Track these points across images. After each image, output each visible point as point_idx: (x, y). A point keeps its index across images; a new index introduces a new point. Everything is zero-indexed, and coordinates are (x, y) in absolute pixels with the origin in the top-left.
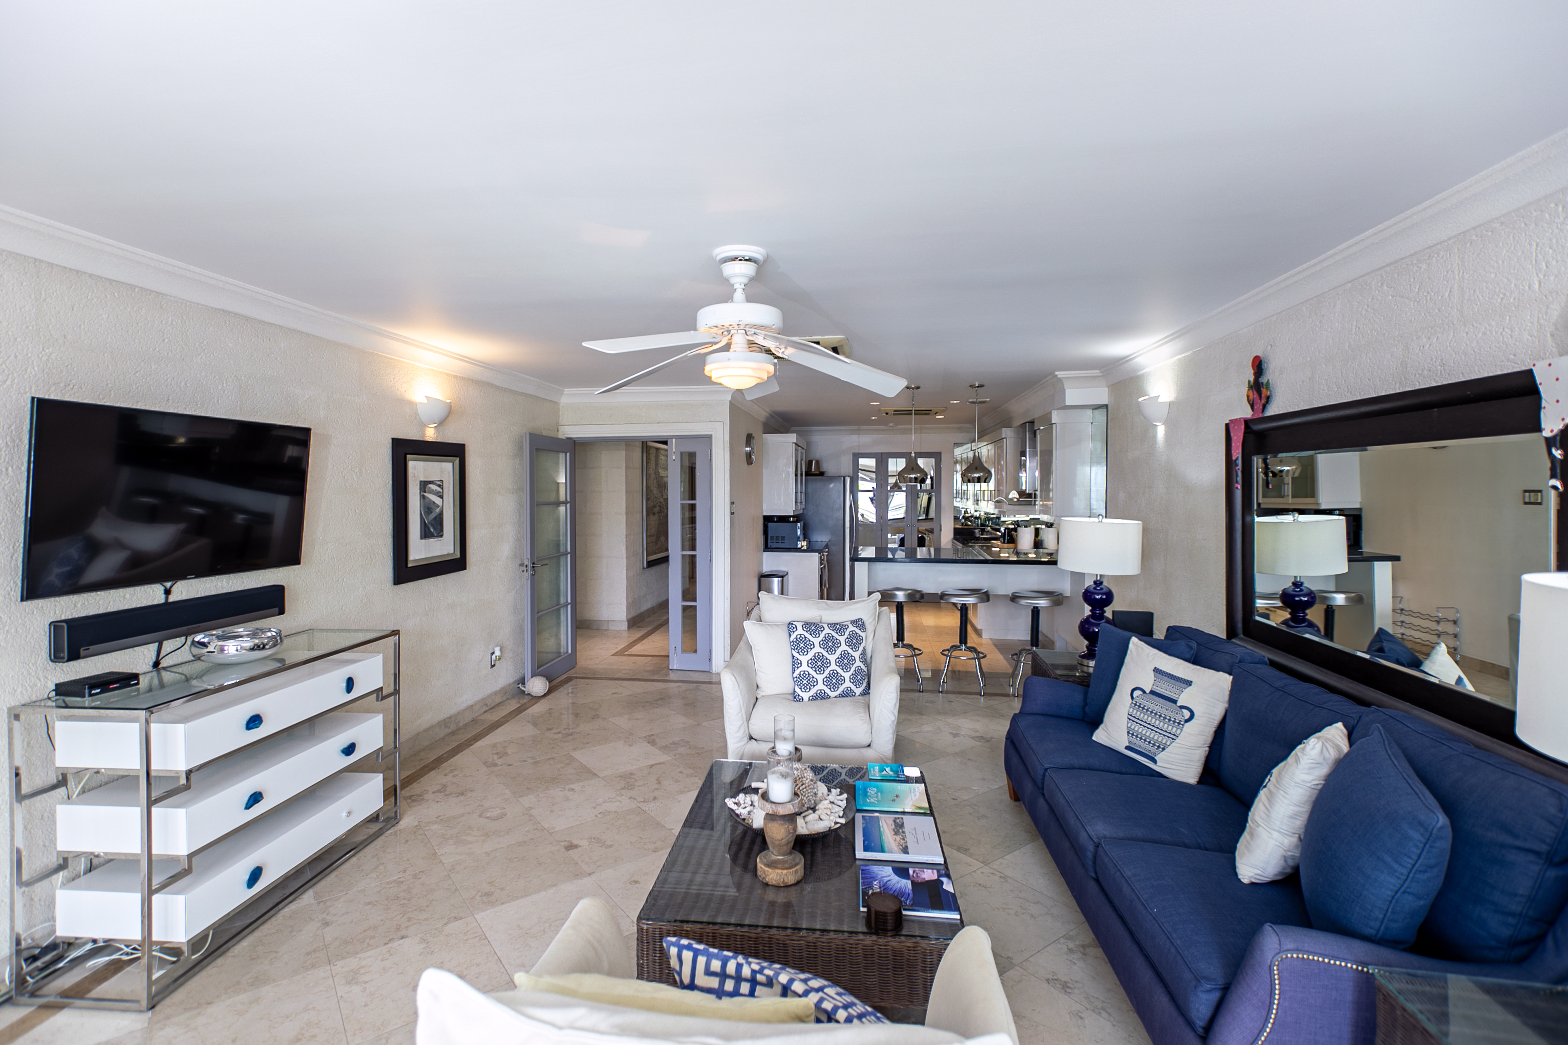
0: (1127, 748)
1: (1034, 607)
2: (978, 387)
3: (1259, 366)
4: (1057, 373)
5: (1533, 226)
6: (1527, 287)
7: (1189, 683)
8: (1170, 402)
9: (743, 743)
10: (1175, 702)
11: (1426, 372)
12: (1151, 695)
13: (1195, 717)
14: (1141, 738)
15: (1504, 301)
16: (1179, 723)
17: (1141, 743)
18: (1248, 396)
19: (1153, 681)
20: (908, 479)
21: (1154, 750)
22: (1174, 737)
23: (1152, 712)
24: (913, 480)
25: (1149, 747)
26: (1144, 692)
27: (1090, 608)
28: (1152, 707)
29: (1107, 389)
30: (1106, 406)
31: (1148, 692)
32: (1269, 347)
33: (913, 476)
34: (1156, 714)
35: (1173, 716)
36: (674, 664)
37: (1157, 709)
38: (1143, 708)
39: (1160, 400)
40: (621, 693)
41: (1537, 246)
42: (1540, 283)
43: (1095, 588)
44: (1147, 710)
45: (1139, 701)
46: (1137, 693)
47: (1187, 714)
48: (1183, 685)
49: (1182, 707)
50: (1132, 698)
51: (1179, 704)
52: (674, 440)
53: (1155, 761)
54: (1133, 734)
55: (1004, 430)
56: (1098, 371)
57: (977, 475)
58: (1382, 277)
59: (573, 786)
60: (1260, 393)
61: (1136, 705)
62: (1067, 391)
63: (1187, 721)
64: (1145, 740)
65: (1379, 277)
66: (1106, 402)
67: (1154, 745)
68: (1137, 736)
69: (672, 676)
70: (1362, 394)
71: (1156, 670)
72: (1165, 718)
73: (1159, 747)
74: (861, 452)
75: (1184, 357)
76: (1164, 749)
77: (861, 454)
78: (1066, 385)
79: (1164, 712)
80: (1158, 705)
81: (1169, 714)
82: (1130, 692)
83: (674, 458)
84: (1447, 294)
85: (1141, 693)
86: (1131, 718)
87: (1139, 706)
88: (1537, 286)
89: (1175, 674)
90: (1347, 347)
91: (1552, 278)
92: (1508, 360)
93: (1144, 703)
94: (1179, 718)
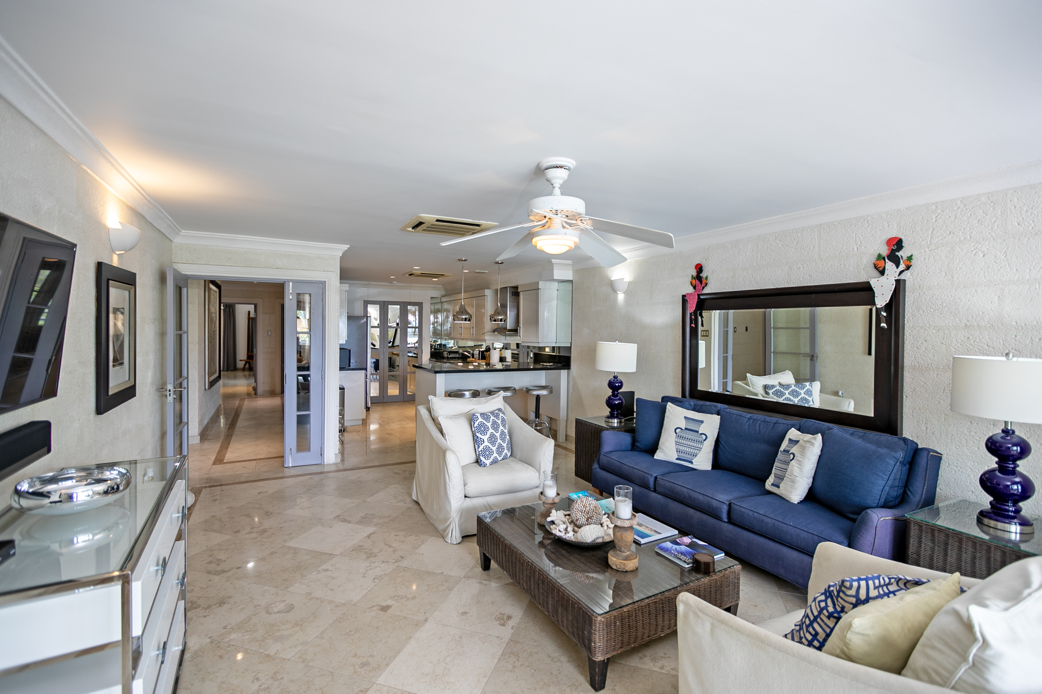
0: (677, 459)
1: (537, 395)
2: (500, 263)
3: (699, 268)
4: (552, 260)
5: (854, 226)
6: (851, 250)
7: (702, 422)
8: (629, 282)
9: (462, 501)
10: (697, 432)
11: (801, 279)
12: (686, 430)
13: (708, 438)
14: (684, 453)
15: (841, 254)
16: (701, 442)
17: (684, 455)
18: (691, 283)
19: (685, 424)
20: (461, 319)
21: (691, 457)
22: (700, 449)
23: (687, 439)
24: (464, 319)
25: (689, 456)
26: (682, 429)
27: (611, 391)
28: (687, 436)
29: (572, 272)
30: (572, 281)
31: (684, 429)
32: (704, 260)
33: (464, 317)
34: (690, 439)
35: (698, 439)
36: (290, 462)
37: (689, 437)
38: (683, 437)
39: (624, 280)
40: (266, 492)
41: (856, 234)
42: (857, 249)
43: (614, 380)
44: (685, 438)
45: (680, 434)
46: (678, 431)
47: (704, 437)
48: (700, 423)
49: (701, 434)
50: (676, 433)
51: (700, 432)
52: (291, 283)
53: (692, 463)
54: (679, 452)
55: (486, 290)
56: (571, 261)
57: (500, 318)
58: (776, 236)
59: (324, 567)
60: (701, 282)
61: (679, 437)
62: (555, 271)
63: (704, 440)
64: (686, 453)
65: (774, 236)
66: (572, 279)
67: (691, 455)
68: (682, 452)
69: (287, 472)
70: (765, 285)
71: (685, 418)
72: (694, 441)
73: (693, 455)
74: (369, 300)
75: (640, 260)
76: (696, 456)
77: (370, 301)
78: (555, 267)
79: (693, 438)
80: (690, 435)
81: (695, 438)
82: (674, 430)
83: (291, 298)
84: (812, 248)
85: (680, 430)
86: (677, 443)
87: (681, 437)
88: (856, 250)
89: (695, 418)
90: (755, 264)
91: (863, 247)
92: (843, 277)
93: (683, 435)
94: (701, 439)
